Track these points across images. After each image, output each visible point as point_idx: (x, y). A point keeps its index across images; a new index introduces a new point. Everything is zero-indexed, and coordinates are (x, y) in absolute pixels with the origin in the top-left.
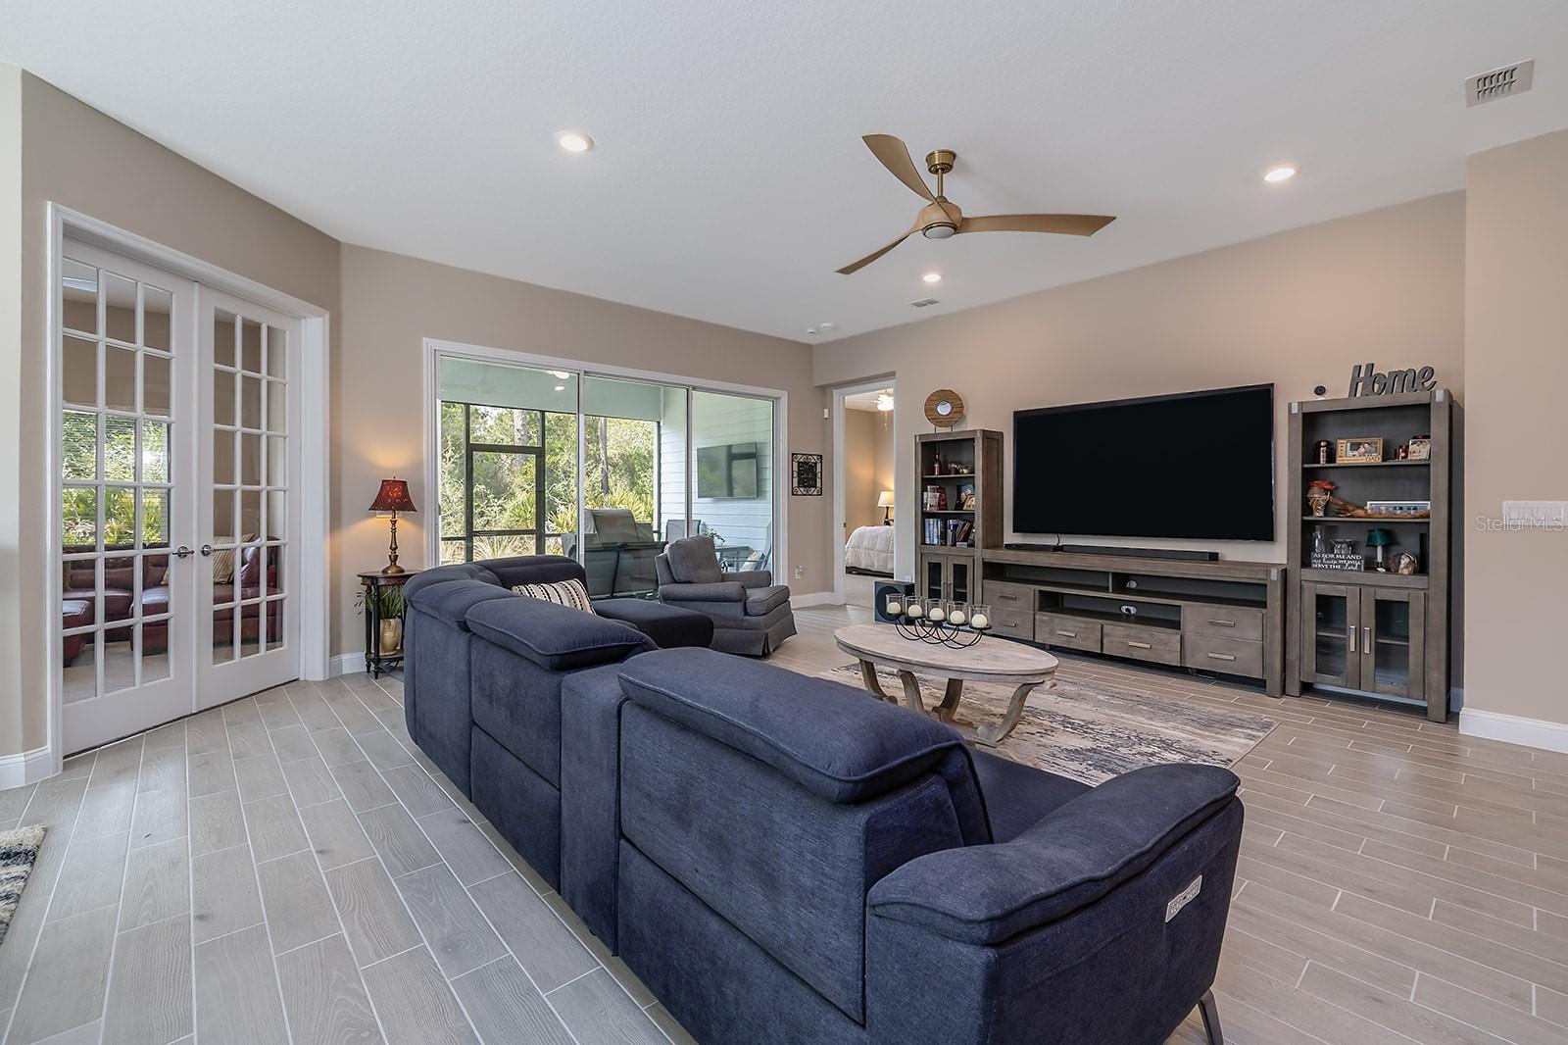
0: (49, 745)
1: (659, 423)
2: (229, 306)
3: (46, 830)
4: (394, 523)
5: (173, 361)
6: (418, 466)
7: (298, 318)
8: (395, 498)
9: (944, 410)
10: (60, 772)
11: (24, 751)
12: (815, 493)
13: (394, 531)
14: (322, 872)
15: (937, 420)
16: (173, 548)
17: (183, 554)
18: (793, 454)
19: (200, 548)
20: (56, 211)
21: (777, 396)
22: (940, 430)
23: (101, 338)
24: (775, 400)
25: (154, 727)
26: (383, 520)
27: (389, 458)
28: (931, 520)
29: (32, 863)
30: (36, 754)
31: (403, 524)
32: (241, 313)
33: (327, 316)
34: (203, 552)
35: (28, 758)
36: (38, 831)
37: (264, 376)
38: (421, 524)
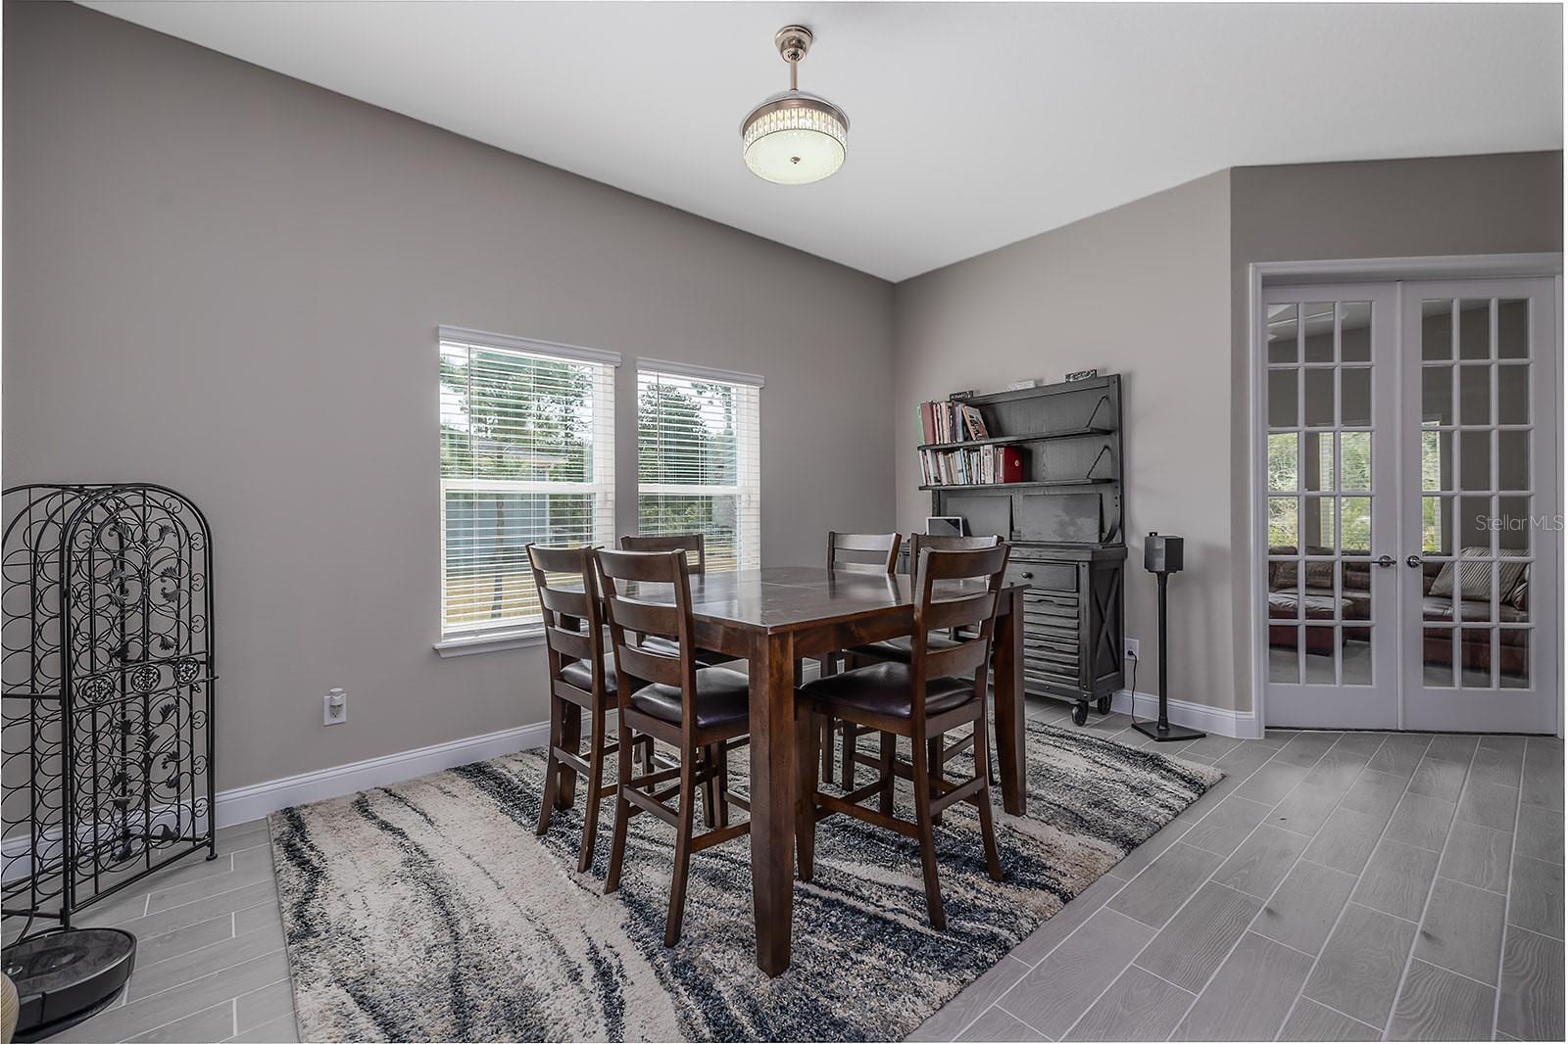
0: (1253, 713)
3: (1224, 777)
5: (1373, 370)
10: (1262, 738)
11: (1236, 710)
14: (1411, 956)
16: (1375, 557)
17: (1386, 563)
19: (1406, 558)
20: (1255, 267)
23: (1301, 364)
25: (1356, 730)
29: (1200, 795)
30: (1243, 715)
34: (1409, 563)
35: (1238, 716)
36: (1218, 774)
37: (1493, 360)
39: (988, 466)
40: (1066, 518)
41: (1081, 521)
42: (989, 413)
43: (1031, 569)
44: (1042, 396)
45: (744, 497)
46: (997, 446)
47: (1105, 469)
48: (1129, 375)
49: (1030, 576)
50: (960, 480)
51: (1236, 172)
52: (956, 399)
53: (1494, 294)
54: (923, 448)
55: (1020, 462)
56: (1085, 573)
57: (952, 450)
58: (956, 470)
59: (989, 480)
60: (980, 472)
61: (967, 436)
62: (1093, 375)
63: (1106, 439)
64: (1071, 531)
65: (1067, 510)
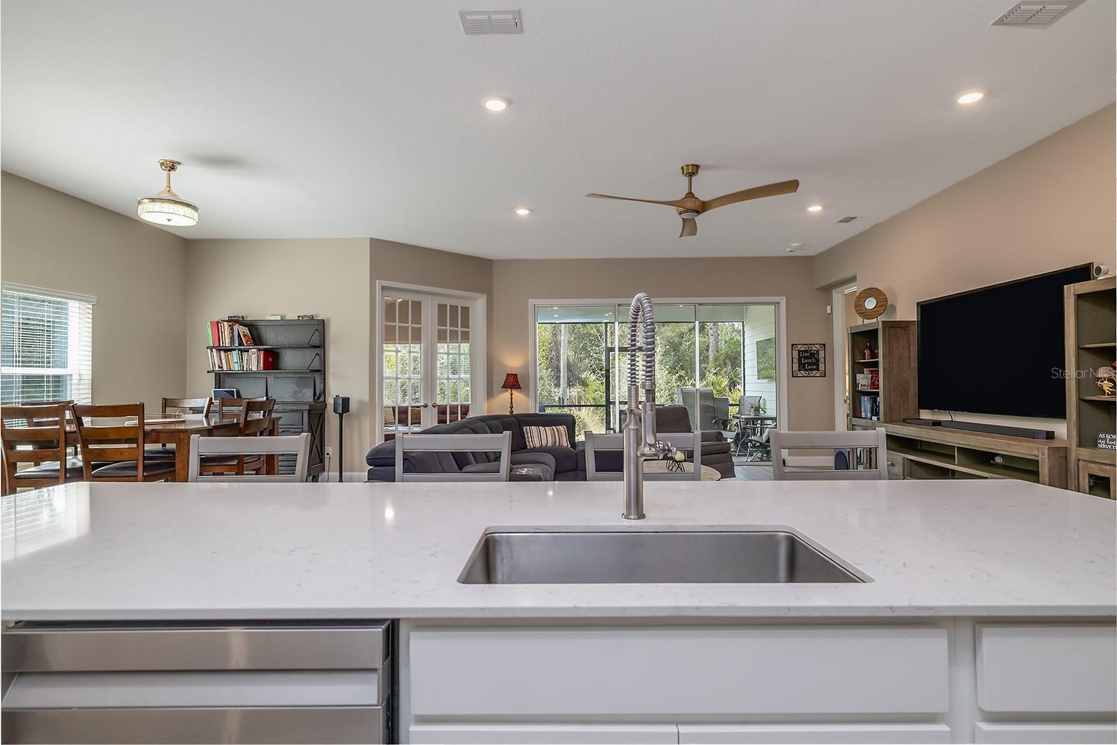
1: (743, 323)
2: (443, 301)
4: (512, 395)
5: (422, 328)
6: (526, 366)
7: (475, 299)
8: (513, 382)
9: (870, 304)
12: (818, 375)
13: (512, 398)
15: (865, 314)
17: (425, 406)
18: (793, 345)
19: (432, 404)
20: (379, 282)
21: (778, 301)
22: (866, 322)
23: (397, 324)
24: (777, 304)
26: (507, 394)
27: (513, 362)
28: (866, 397)
31: (516, 393)
32: (449, 302)
33: (485, 297)
34: (433, 406)
37: (459, 329)
38: (527, 395)
39: (254, 360)
40: (297, 389)
41: (304, 391)
42: (253, 327)
44: (284, 324)
46: (259, 350)
47: (316, 365)
48: (328, 320)
50: (235, 368)
51: (372, 240)
52: (233, 321)
53: (460, 303)
54: (211, 348)
55: (272, 360)
56: (306, 415)
57: (231, 350)
58: (233, 362)
59: (254, 369)
60: (248, 364)
61: (241, 344)
62: (312, 318)
63: (318, 351)
64: (300, 395)
65: (298, 385)
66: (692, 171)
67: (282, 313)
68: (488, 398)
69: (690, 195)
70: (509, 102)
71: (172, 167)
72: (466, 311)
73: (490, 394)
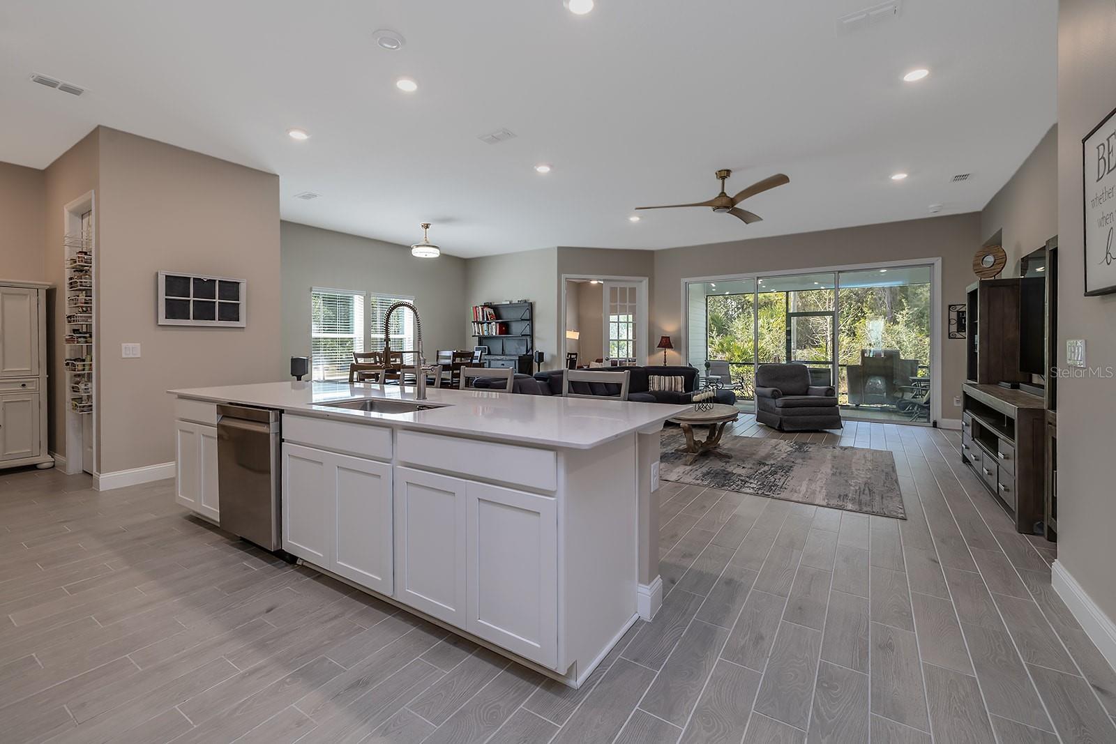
2: (614, 285)
4: (665, 352)
6: (679, 330)
7: (641, 282)
8: (666, 343)
9: (988, 263)
13: (665, 355)
15: (982, 273)
18: (950, 306)
20: (564, 276)
21: (932, 263)
24: (932, 266)
26: (661, 352)
27: (669, 327)
31: (669, 351)
32: (619, 285)
33: (648, 279)
37: (628, 304)
38: (680, 354)
39: (494, 329)
40: (517, 346)
41: (521, 348)
42: (496, 309)
43: (503, 362)
44: (511, 306)
45: (407, 339)
46: (496, 322)
47: (528, 331)
48: (535, 302)
49: (503, 365)
50: (486, 333)
51: (559, 248)
52: (486, 305)
53: (628, 286)
54: (474, 322)
55: (505, 328)
56: (517, 362)
57: (484, 323)
58: (484, 330)
59: (494, 334)
60: (492, 331)
61: (488, 319)
62: (525, 301)
63: (528, 322)
64: (519, 350)
65: (518, 344)
66: (724, 175)
67: (510, 300)
68: (649, 355)
69: (723, 194)
70: (551, 166)
71: (427, 226)
72: (633, 290)
73: (651, 352)
